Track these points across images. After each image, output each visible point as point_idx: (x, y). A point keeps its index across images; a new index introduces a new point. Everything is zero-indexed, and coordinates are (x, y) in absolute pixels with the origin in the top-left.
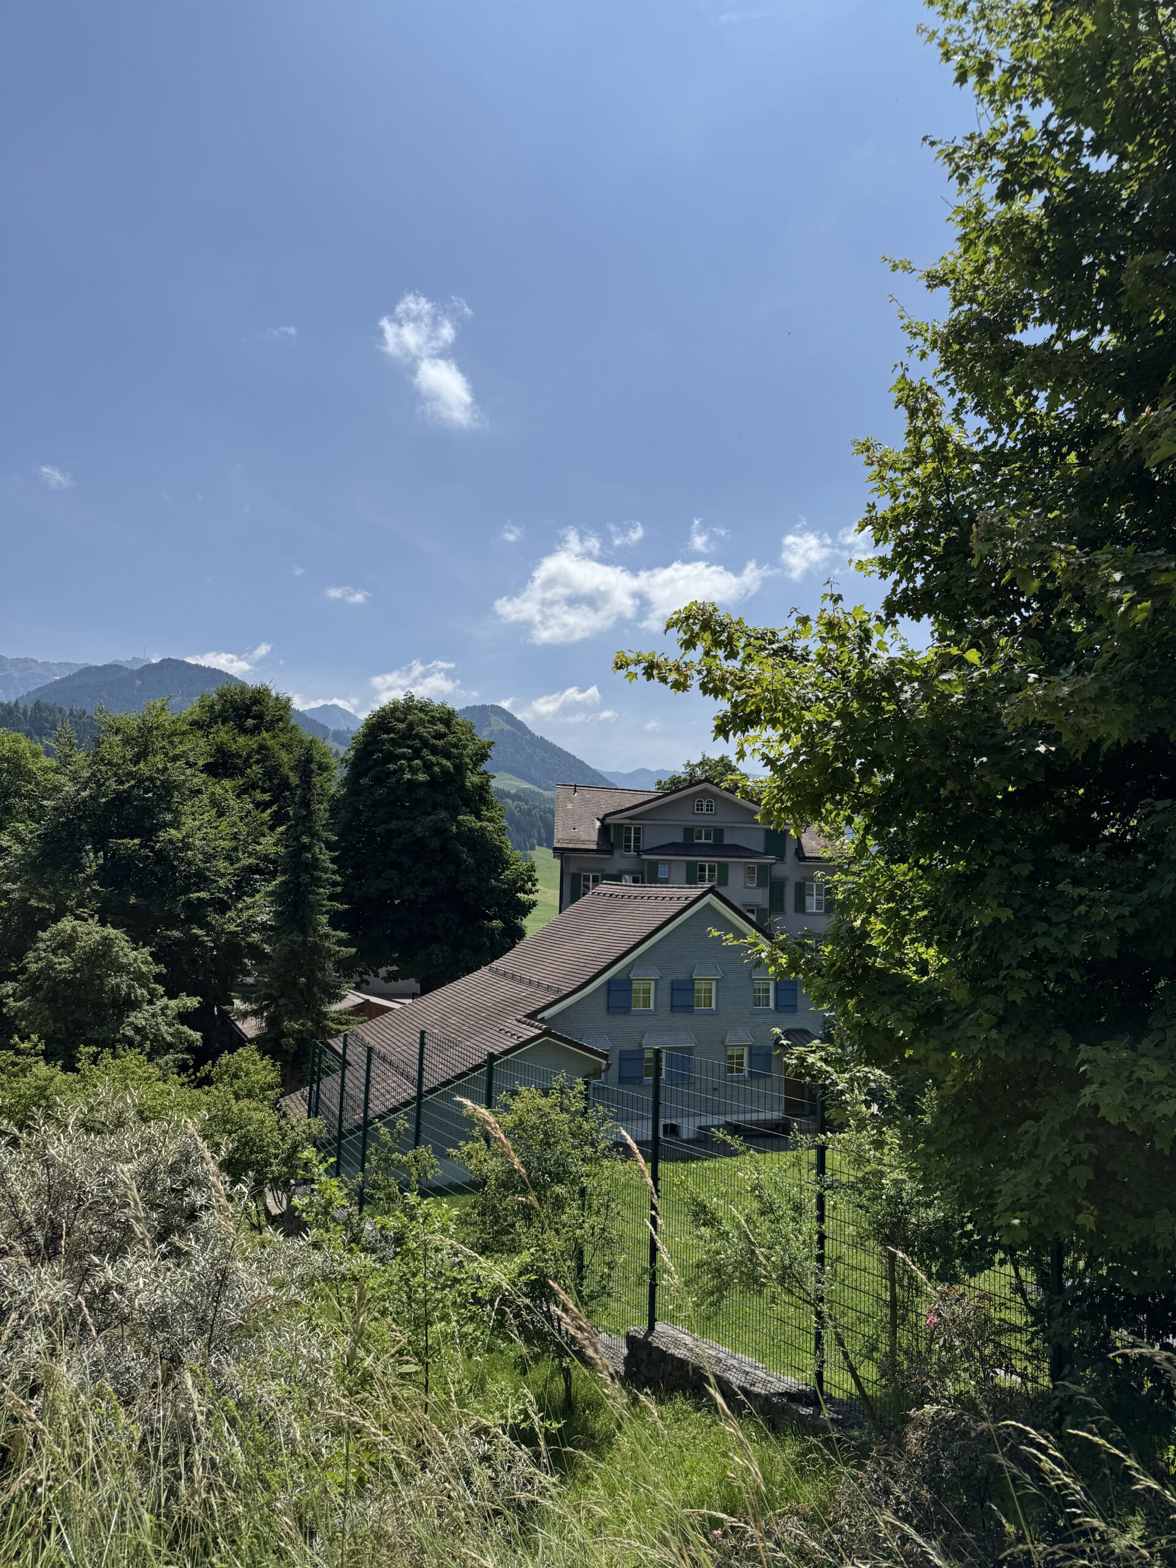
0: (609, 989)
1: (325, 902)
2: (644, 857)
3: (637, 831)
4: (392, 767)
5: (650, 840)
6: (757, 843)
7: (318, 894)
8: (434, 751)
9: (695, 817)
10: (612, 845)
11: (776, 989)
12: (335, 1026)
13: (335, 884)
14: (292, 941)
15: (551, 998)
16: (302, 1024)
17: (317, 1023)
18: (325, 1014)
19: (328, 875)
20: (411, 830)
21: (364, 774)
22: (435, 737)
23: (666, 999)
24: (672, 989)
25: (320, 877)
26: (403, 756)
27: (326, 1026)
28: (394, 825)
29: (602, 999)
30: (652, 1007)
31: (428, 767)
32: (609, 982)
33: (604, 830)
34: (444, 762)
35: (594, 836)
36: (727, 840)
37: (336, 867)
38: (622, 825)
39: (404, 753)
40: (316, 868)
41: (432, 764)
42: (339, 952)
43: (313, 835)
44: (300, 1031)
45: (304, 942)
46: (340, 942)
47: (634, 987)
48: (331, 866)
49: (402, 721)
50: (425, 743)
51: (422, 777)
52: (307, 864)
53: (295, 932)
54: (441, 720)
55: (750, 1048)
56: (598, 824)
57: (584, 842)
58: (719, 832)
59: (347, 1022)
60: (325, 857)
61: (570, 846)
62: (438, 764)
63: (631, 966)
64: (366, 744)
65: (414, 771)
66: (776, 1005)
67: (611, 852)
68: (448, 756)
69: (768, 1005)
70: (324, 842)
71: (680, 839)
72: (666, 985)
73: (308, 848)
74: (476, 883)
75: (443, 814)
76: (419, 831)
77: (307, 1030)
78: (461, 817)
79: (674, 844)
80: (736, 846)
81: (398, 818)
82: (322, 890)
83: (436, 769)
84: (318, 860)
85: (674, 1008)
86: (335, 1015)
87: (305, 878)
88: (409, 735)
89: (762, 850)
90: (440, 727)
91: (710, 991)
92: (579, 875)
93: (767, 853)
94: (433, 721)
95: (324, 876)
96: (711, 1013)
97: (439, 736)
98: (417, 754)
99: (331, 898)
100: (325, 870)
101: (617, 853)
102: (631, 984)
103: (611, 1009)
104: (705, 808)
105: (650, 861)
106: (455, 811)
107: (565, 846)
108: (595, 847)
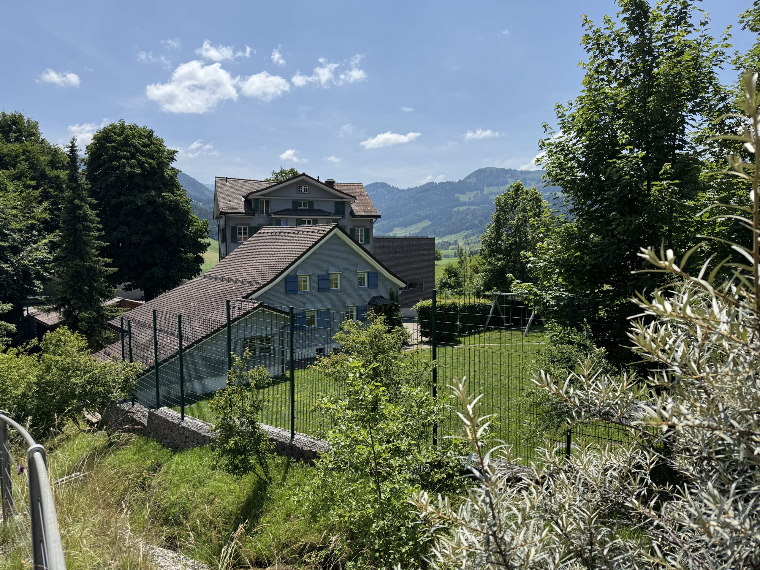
0: (286, 281)
1: (94, 241)
2: (273, 216)
3: (267, 202)
4: (115, 163)
5: (275, 207)
6: (331, 209)
7: (89, 236)
8: (143, 154)
9: (299, 195)
10: (253, 210)
11: (368, 277)
12: (109, 314)
13: (99, 230)
14: (76, 265)
15: (255, 288)
16: (89, 314)
17: (98, 313)
18: (102, 308)
19: (94, 225)
20: (133, 201)
21: (98, 169)
22: (142, 146)
23: (316, 286)
24: (319, 280)
25: (89, 226)
26: (124, 157)
27: (104, 314)
28: (123, 199)
29: (283, 287)
30: (308, 290)
31: (140, 164)
32: (286, 277)
33: (248, 202)
34: (151, 161)
35: (242, 206)
36: (316, 207)
37: (99, 219)
38: (258, 199)
39: (125, 155)
40: (86, 220)
41: (144, 163)
42: (107, 271)
43: (82, 199)
44: (89, 318)
45: (84, 266)
46: (106, 265)
47: (299, 280)
48: (96, 219)
49: (120, 135)
50: (138, 150)
51: (138, 171)
52: (79, 218)
53: (77, 260)
54: (146, 137)
55: (357, 307)
56: (243, 199)
57: (237, 209)
58: (311, 203)
59: (117, 311)
60: (91, 213)
61: (229, 211)
62: (147, 162)
63: (297, 268)
64: (98, 149)
65: (132, 167)
66: (368, 285)
67: (254, 214)
68: (153, 158)
69: (364, 285)
70: (89, 204)
71: (290, 207)
72: (315, 278)
73: (80, 207)
74: (176, 232)
75: (153, 193)
76: (139, 202)
77: (94, 317)
78: (163, 194)
79: (287, 210)
80: (320, 210)
81: (124, 195)
82: (92, 233)
83: (147, 165)
84: (86, 215)
85: (320, 289)
86: (109, 308)
87: (79, 226)
88: (126, 143)
89: (333, 211)
90: (145, 140)
91: (337, 280)
92: (236, 227)
93: (336, 213)
94: (140, 136)
95: (92, 225)
96: (338, 291)
97: (145, 145)
98: (133, 156)
99: (98, 238)
100: (92, 221)
101: (257, 215)
102: (297, 278)
103: (287, 292)
104: (303, 190)
105: (276, 219)
106: (159, 191)
107: (227, 211)
108: (244, 211)
